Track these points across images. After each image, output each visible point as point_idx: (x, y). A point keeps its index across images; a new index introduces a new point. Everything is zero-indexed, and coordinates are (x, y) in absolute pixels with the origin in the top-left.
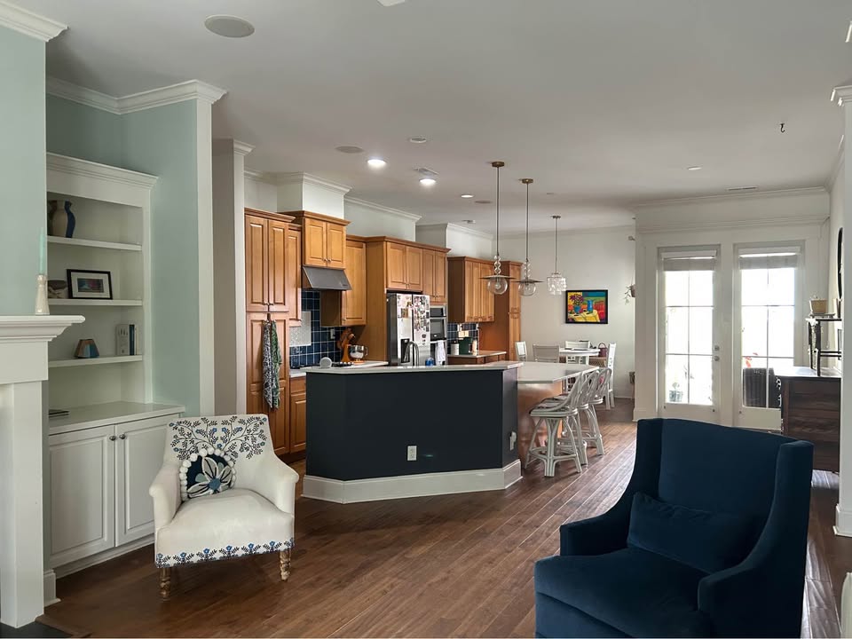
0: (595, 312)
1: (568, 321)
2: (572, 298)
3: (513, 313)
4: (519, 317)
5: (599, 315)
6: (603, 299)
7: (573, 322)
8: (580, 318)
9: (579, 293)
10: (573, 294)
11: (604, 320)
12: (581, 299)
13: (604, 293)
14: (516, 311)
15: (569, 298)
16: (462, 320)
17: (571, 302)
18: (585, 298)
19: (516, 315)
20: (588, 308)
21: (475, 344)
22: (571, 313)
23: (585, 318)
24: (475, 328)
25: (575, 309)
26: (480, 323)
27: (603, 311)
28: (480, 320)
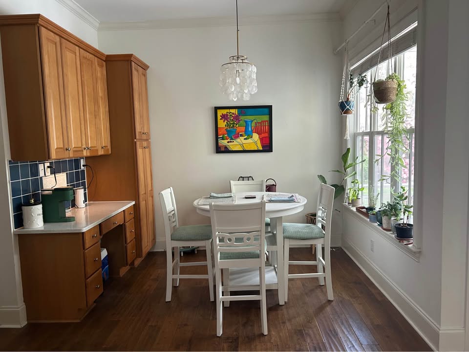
0: (256, 136)
1: (219, 150)
2: (224, 117)
3: (141, 140)
4: (148, 147)
5: (262, 140)
6: (266, 118)
7: (227, 151)
8: (235, 145)
9: (233, 111)
10: (225, 112)
11: (267, 147)
12: (237, 118)
13: (267, 110)
14: (144, 137)
15: (219, 117)
16: (45, 155)
17: (222, 124)
18: (242, 118)
19: (145, 144)
20: (246, 131)
21: (80, 194)
22: (223, 139)
23: (242, 145)
24: (77, 166)
25: (228, 132)
26: (87, 158)
27: (267, 135)
28: (86, 153)
